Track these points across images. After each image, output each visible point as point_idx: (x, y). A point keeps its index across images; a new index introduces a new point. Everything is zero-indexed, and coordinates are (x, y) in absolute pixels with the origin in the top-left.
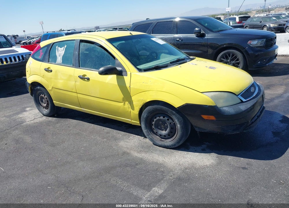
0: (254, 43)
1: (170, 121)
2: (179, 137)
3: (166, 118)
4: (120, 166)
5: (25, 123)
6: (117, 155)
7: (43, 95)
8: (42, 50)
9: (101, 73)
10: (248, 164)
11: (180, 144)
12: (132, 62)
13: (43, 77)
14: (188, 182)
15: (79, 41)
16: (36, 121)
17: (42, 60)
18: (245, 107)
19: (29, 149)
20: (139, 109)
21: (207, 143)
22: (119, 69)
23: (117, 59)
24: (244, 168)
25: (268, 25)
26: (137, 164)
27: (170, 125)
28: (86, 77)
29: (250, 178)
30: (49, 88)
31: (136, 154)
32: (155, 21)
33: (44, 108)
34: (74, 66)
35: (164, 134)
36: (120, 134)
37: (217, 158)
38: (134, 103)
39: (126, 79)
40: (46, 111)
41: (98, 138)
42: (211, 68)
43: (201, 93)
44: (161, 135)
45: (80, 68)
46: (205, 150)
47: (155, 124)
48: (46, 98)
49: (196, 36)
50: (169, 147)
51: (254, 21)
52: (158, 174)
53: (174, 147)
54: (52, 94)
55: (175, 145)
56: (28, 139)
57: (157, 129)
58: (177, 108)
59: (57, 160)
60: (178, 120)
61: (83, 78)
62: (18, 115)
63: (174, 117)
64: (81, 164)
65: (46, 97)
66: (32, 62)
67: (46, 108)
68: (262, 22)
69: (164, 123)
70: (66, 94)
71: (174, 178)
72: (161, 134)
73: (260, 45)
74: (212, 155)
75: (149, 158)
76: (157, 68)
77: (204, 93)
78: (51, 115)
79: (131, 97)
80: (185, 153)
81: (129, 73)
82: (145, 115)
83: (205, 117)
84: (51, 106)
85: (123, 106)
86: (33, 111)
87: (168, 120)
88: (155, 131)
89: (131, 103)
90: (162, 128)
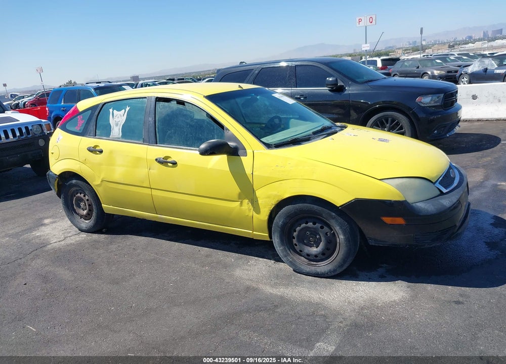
0: (426, 100)
1: (326, 229)
2: (342, 256)
3: (318, 225)
4: (247, 312)
5: (49, 247)
6: (236, 293)
7: (82, 195)
8: (81, 116)
9: (204, 153)
10: (461, 295)
11: (344, 268)
12: (253, 132)
13: (84, 162)
14: (372, 330)
15: (154, 100)
16: (69, 241)
17: (82, 134)
18: (450, 201)
19: (71, 291)
20: (270, 211)
21: (385, 265)
22: (231, 144)
23: (227, 129)
24: (458, 303)
25: (429, 73)
26: (276, 306)
27: (325, 237)
28: (169, 160)
29: (471, 317)
30: (95, 182)
31: (269, 290)
32: (258, 66)
33: (81, 218)
34: (147, 142)
35: (314, 253)
36: (231, 257)
37: (409, 289)
38: (260, 202)
39: (246, 161)
40: (86, 224)
41: (193, 265)
42: (381, 140)
43: (380, 180)
44: (308, 255)
45: (158, 145)
46: (386, 277)
47: (298, 236)
48: (88, 200)
49: (329, 90)
50: (324, 274)
51: (406, 66)
52: (318, 321)
53: (333, 274)
54: (100, 192)
55: (335, 270)
56: (64, 273)
57: (301, 245)
58: (340, 207)
59: (131, 307)
60: (341, 228)
61: (163, 162)
62: (32, 232)
63: (333, 223)
64: (176, 311)
65: (87, 197)
66: (61, 138)
67: (87, 217)
68: (420, 67)
69: (314, 233)
70: (130, 191)
71: (347, 325)
72: (309, 253)
73: (436, 104)
74: (398, 285)
75: (294, 294)
76: (296, 142)
77: (384, 181)
78: (96, 229)
79: (254, 191)
80: (354, 283)
81: (249, 152)
82: (280, 221)
83: (388, 220)
84: (97, 214)
85: (239, 207)
86: (58, 224)
87: (322, 227)
88: (297, 248)
89: (254, 202)
90: (311, 242)
